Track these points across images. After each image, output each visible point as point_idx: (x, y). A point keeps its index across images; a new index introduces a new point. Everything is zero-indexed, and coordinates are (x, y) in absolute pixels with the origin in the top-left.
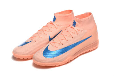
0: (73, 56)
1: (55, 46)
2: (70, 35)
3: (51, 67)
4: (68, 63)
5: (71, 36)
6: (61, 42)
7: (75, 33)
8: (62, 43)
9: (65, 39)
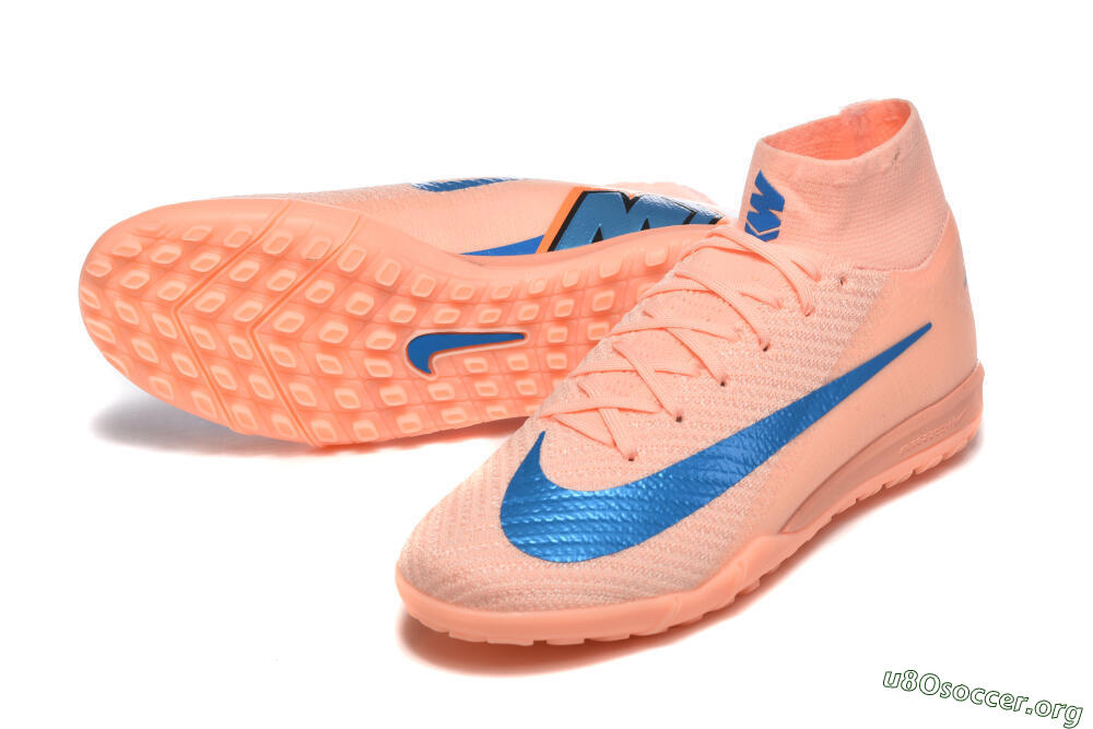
0: (781, 531)
1: (606, 438)
2: (740, 324)
3: (592, 649)
4: (743, 597)
5: (747, 333)
6: (664, 401)
7: (779, 305)
8: (672, 405)
9: (703, 365)
